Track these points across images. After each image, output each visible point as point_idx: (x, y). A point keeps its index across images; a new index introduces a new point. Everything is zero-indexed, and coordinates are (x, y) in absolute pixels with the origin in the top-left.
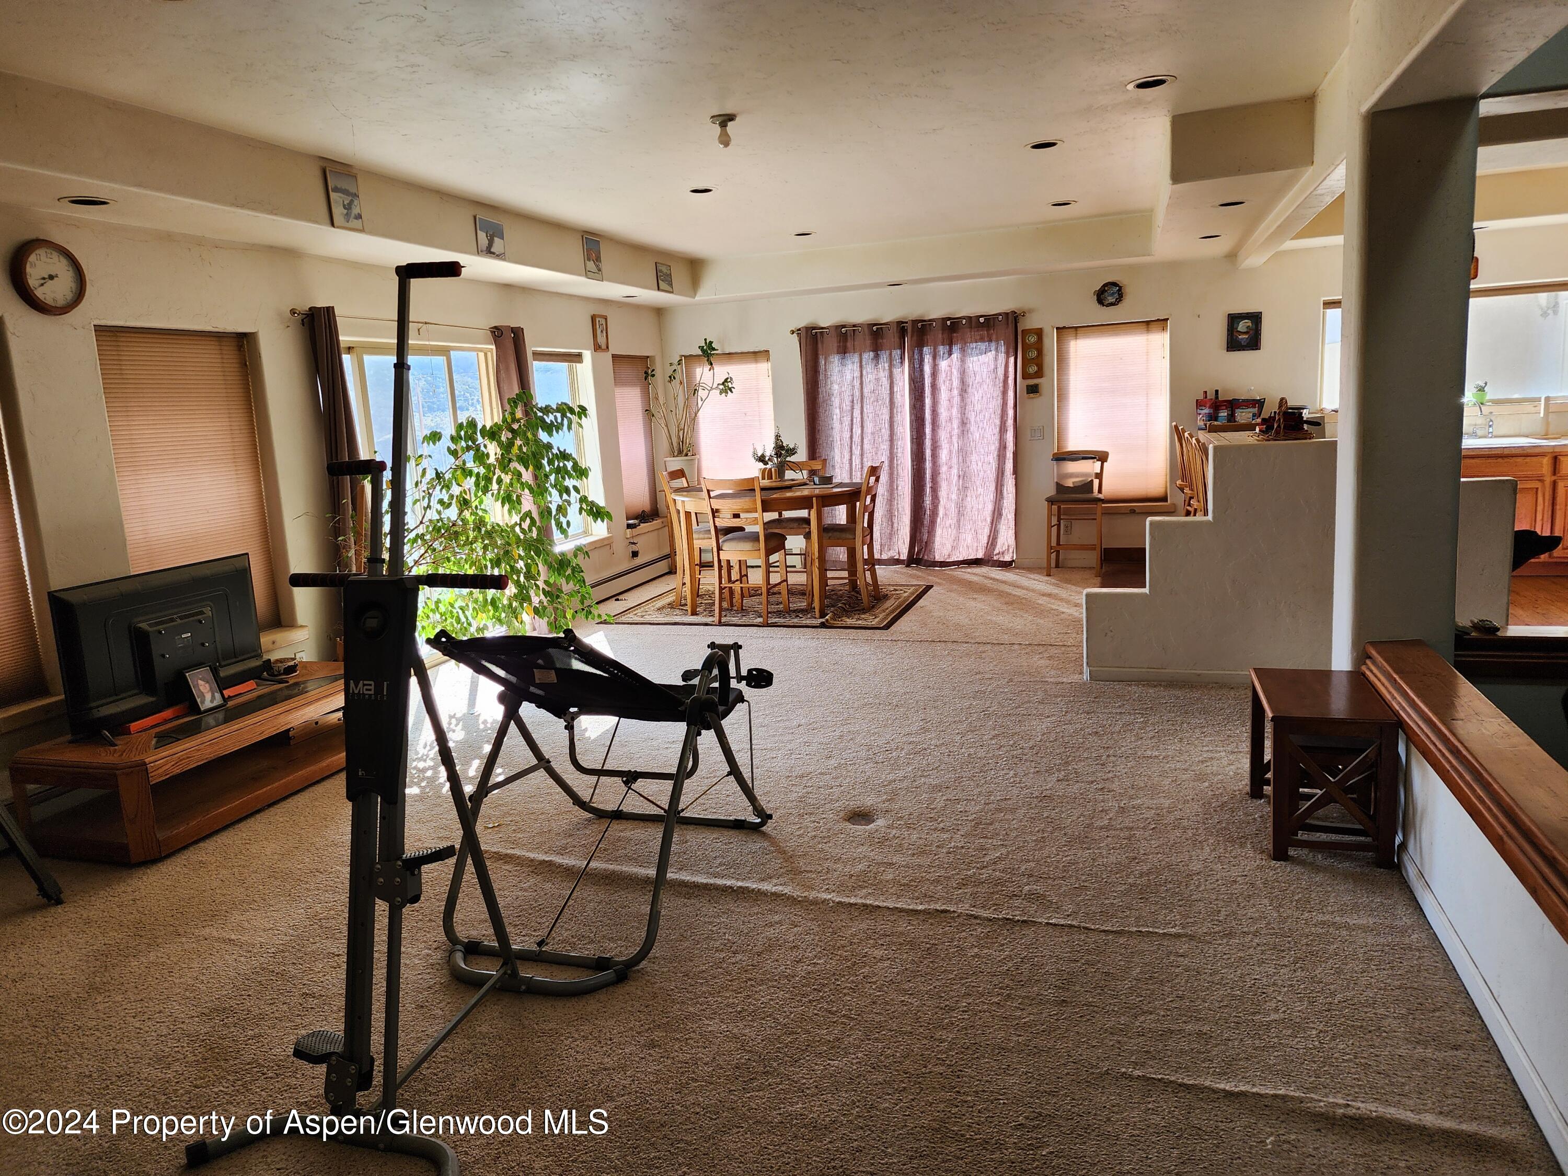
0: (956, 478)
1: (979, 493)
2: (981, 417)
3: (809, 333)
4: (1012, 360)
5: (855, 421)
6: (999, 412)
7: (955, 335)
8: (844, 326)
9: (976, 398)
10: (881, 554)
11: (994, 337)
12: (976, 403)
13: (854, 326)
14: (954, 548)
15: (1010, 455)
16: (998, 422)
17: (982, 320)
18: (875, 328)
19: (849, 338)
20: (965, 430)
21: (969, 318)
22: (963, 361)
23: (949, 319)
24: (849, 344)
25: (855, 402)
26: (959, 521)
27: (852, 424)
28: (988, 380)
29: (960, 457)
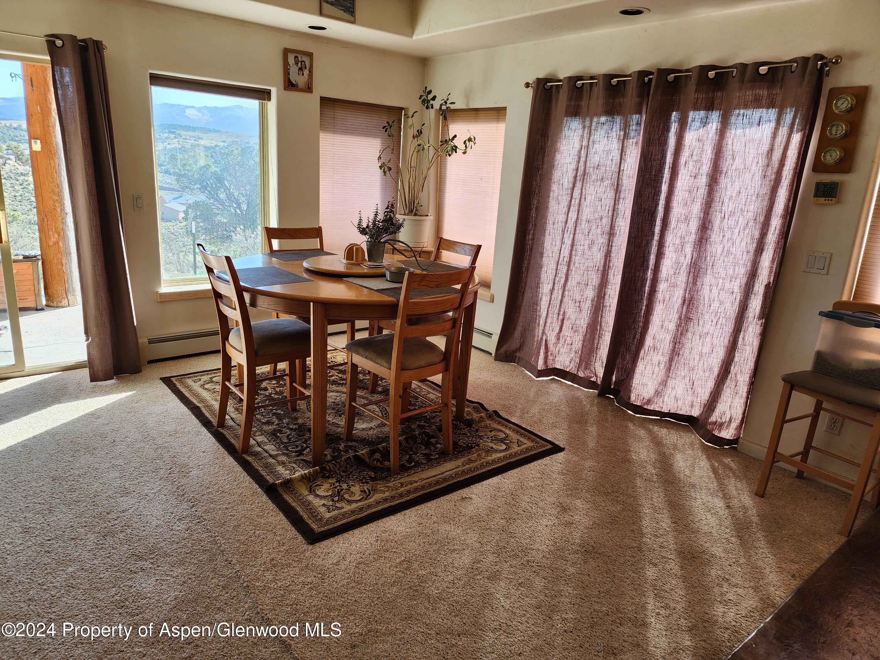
0: (680, 301)
1: (705, 330)
2: (732, 222)
3: (541, 86)
4: (797, 138)
5: (573, 203)
6: (762, 219)
7: (719, 94)
8: (580, 78)
9: (728, 193)
10: (578, 370)
11: (779, 98)
12: (726, 200)
13: (592, 78)
14: (658, 393)
15: (759, 288)
16: (757, 234)
17: (763, 70)
18: (614, 81)
19: (585, 94)
20: (705, 237)
21: (744, 66)
22: (722, 133)
23: (713, 67)
24: (584, 103)
25: (578, 178)
26: (671, 360)
27: (570, 206)
28: (754, 167)
29: (691, 275)
